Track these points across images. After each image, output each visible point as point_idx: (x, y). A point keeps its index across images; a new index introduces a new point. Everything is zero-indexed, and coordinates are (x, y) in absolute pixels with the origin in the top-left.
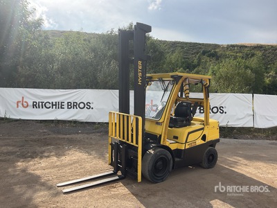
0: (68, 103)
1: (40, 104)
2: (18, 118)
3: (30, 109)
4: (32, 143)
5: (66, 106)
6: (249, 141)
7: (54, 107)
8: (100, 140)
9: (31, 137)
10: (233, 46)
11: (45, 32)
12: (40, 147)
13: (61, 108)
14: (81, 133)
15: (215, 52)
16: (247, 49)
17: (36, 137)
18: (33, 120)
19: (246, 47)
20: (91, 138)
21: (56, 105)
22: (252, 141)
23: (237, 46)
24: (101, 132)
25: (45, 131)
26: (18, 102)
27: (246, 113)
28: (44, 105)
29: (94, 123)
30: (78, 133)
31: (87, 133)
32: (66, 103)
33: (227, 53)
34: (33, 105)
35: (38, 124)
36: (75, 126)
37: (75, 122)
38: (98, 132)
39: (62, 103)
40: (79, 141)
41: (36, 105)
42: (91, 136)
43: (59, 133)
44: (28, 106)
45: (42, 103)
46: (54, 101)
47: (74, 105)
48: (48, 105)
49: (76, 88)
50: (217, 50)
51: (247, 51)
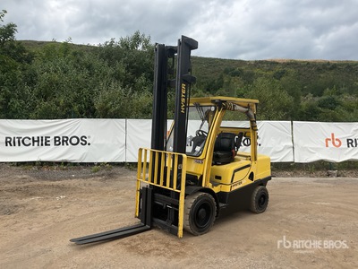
0: (55, 138)
1: (17, 140)
3: (2, 148)
4: (7, 193)
5: (52, 143)
6: (290, 179)
7: (36, 143)
8: (102, 186)
9: (6, 186)
10: (261, 62)
11: (19, 43)
12: (21, 198)
13: (46, 145)
14: (75, 178)
15: (241, 70)
16: (278, 66)
17: (13, 185)
19: (277, 63)
20: (90, 184)
21: (38, 141)
22: (293, 179)
23: (266, 62)
24: (103, 175)
25: (24, 176)
27: (284, 145)
28: (21, 142)
29: (92, 164)
30: (71, 178)
31: (83, 178)
32: (52, 138)
33: (255, 71)
34: (6, 142)
35: (14, 168)
36: (66, 169)
37: (66, 163)
38: (99, 176)
39: (46, 138)
40: (74, 189)
41: (10, 142)
42: (90, 181)
43: (44, 178)
45: (19, 138)
46: (36, 135)
47: (63, 141)
48: (27, 142)
49: (66, 118)
50: (243, 68)
51: (278, 69)
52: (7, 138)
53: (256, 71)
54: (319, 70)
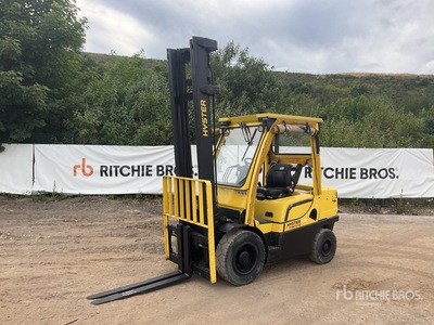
0: (158, 167)
1: (114, 169)
2: (76, 192)
3: (96, 178)
5: (154, 172)
7: (136, 173)
10: (334, 76)
13: (147, 175)
15: (310, 86)
16: (355, 81)
18: (101, 195)
19: (354, 78)
21: (138, 170)
23: (340, 76)
26: (75, 167)
27: (426, 177)
28: (119, 171)
32: (154, 167)
34: (102, 172)
39: (147, 167)
41: (105, 172)
44: (92, 172)
45: (116, 167)
46: (136, 164)
47: (167, 170)
48: (125, 171)
50: (312, 83)
51: (356, 84)
52: (102, 167)
53: (329, 87)
54: (406, 86)
